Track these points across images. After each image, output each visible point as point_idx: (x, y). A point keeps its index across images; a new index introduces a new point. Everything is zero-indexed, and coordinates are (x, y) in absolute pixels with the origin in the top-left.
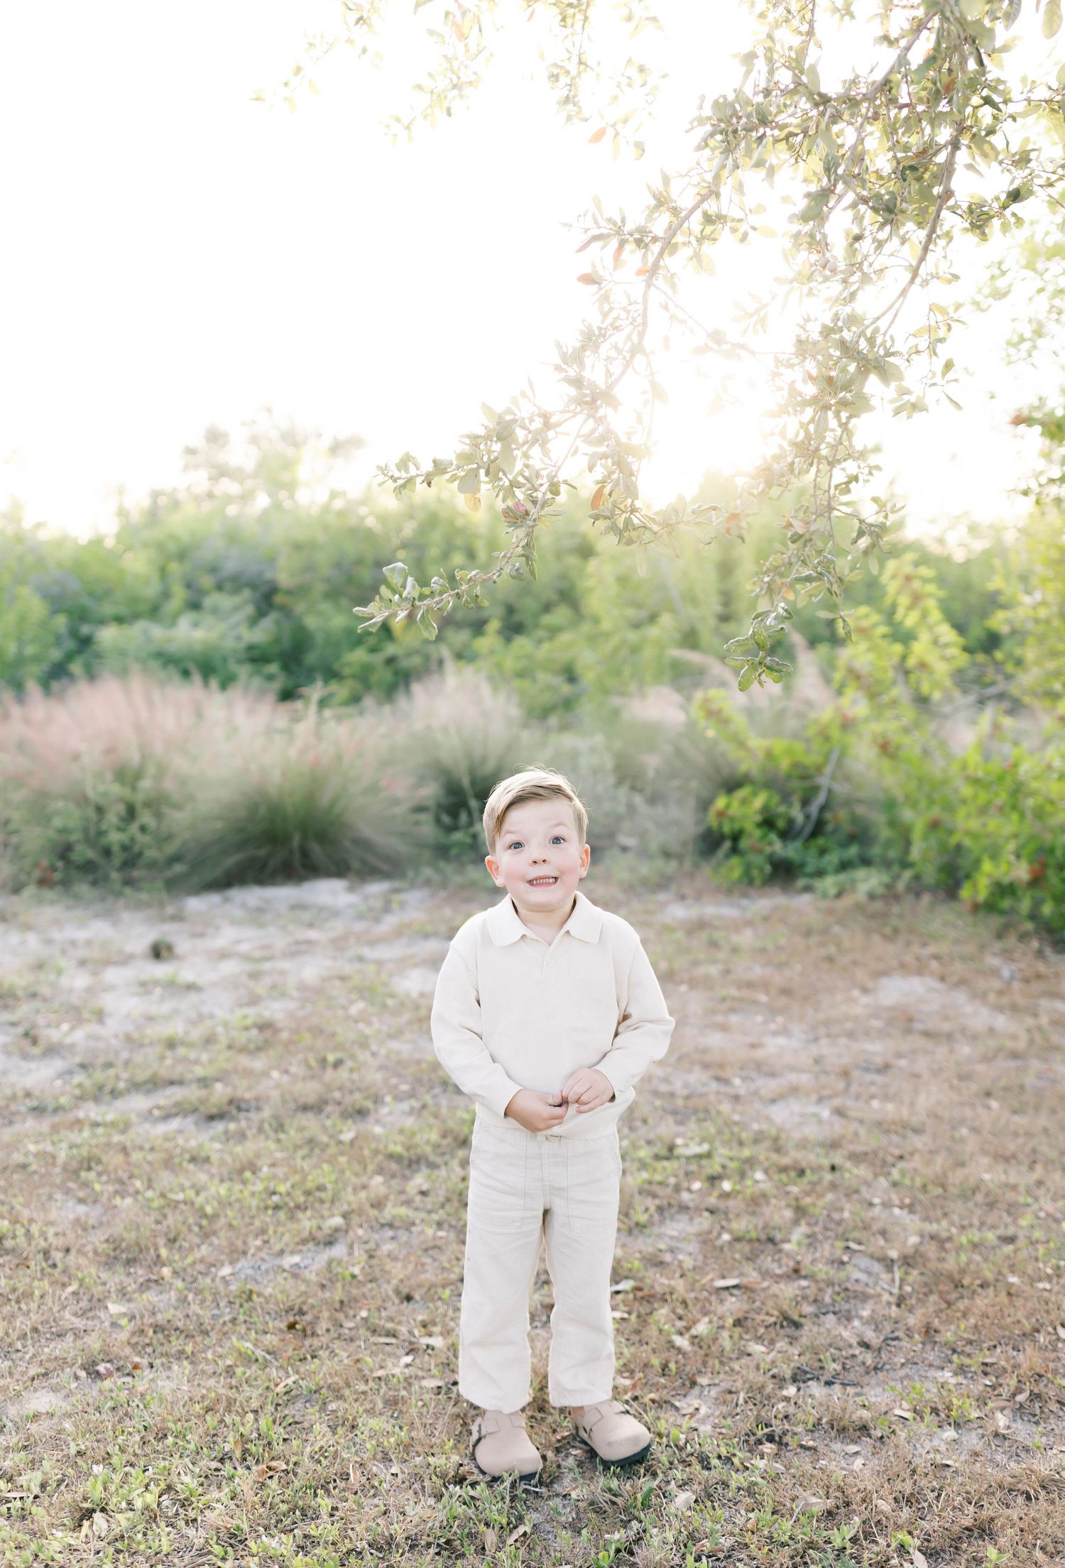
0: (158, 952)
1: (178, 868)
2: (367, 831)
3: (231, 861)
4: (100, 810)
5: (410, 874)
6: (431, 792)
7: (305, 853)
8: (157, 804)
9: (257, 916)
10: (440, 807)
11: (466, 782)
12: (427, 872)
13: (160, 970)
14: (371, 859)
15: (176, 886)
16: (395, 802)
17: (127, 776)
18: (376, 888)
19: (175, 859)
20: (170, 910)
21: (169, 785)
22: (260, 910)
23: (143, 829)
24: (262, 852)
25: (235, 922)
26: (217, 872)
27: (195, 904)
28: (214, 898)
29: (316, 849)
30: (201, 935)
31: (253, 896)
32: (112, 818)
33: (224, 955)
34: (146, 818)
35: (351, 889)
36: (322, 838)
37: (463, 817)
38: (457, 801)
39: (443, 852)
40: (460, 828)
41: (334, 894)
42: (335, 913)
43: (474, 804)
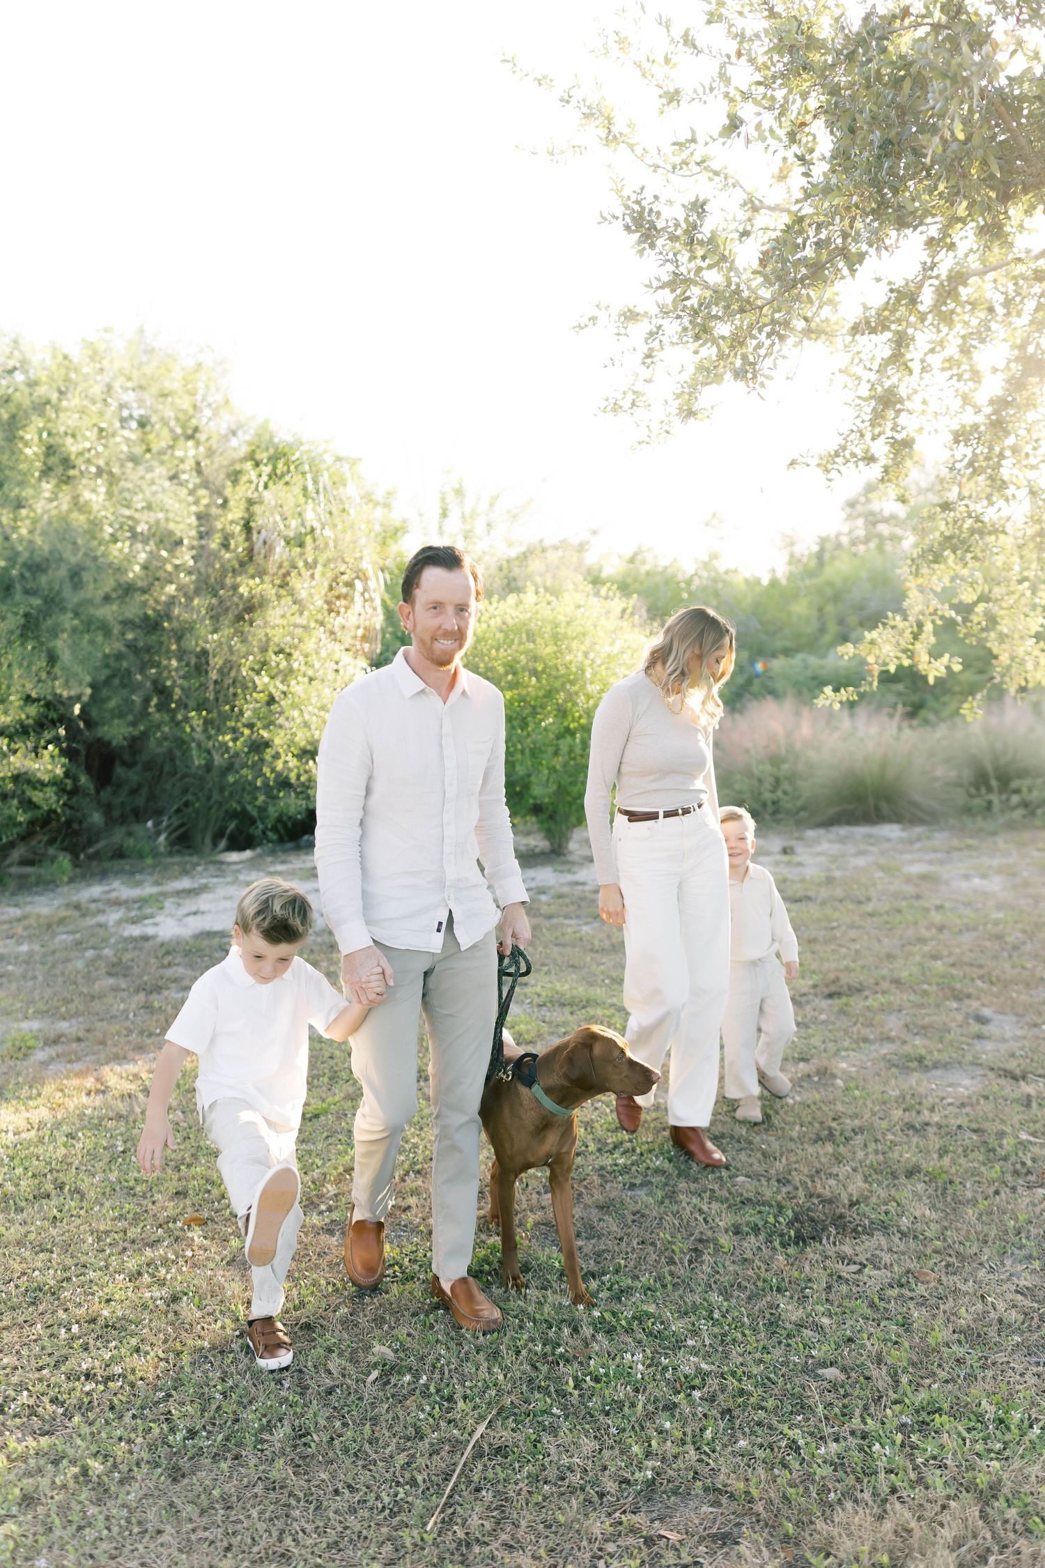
0: (785, 851)
1: (803, 814)
2: (917, 798)
3: (832, 811)
4: (760, 780)
5: (943, 822)
6: (967, 775)
7: (877, 809)
8: (792, 778)
9: (842, 840)
10: (971, 784)
11: (989, 768)
12: (952, 821)
13: (785, 858)
14: (919, 813)
15: (802, 824)
16: (936, 779)
17: (776, 760)
18: (918, 830)
19: (803, 808)
20: (796, 834)
21: (801, 767)
22: (846, 837)
23: (785, 793)
24: (851, 807)
25: (831, 841)
26: (826, 817)
27: (810, 833)
28: (822, 831)
29: (884, 806)
30: (811, 846)
31: (843, 831)
32: (767, 785)
33: (819, 854)
34: (786, 786)
35: (904, 830)
36: (888, 799)
37: (983, 790)
38: (981, 780)
39: (968, 811)
40: (979, 795)
41: (892, 831)
42: (888, 840)
43: (994, 783)
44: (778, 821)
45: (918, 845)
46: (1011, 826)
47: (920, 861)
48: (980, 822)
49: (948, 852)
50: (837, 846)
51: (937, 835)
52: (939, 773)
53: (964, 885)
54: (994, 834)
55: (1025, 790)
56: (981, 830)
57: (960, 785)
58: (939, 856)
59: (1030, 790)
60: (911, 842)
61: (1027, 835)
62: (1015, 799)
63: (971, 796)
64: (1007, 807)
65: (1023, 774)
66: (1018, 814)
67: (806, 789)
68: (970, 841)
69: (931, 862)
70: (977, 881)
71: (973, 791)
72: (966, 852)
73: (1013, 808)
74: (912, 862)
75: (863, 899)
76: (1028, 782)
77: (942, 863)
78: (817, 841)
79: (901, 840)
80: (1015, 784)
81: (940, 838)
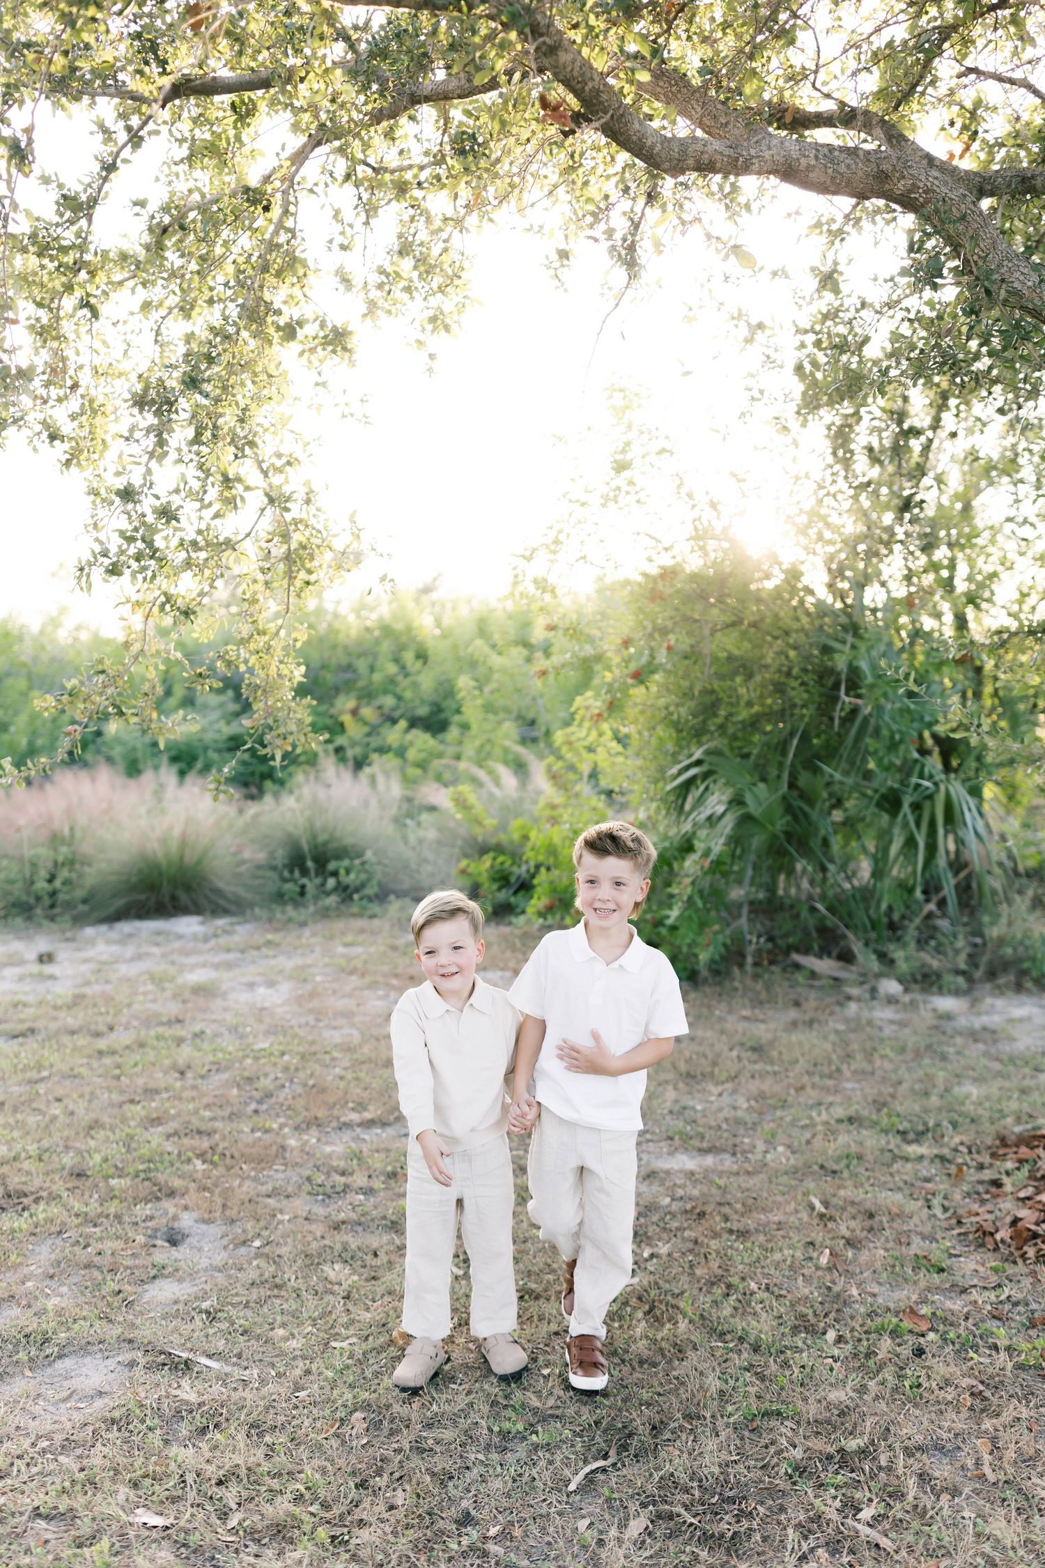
0: (43, 958)
1: (83, 908)
2: (221, 885)
3: (120, 903)
4: (34, 865)
5: (248, 912)
6: (281, 856)
7: (174, 898)
8: (74, 863)
9: (123, 940)
10: (285, 866)
11: (306, 848)
12: (257, 910)
13: (36, 969)
14: (222, 902)
15: (80, 920)
16: (242, 862)
17: (55, 839)
18: (221, 922)
19: (84, 900)
20: (69, 935)
22: (130, 935)
23: (64, 882)
24: (142, 897)
25: (108, 942)
26: (111, 910)
27: (89, 931)
28: (103, 928)
29: (183, 897)
30: (78, 950)
31: (126, 927)
32: (43, 874)
33: (86, 961)
34: (66, 873)
35: (202, 923)
36: (188, 888)
37: (297, 873)
38: (296, 862)
39: (279, 897)
40: (293, 880)
41: (188, 925)
42: (180, 937)
43: (310, 864)
44: (52, 919)
45: (213, 942)
46: (325, 914)
47: (204, 965)
48: (290, 911)
49: (242, 952)
50: (114, 949)
51: (239, 928)
52: (247, 855)
53: (244, 997)
54: (303, 924)
55: (342, 872)
56: (290, 920)
57: (274, 868)
58: (231, 956)
59: (348, 872)
60: (206, 939)
61: (339, 925)
62: (331, 882)
63: (285, 880)
64: (323, 891)
65: (341, 853)
66: (332, 900)
67: (92, 876)
68: (270, 937)
69: (216, 966)
70: (262, 990)
71: (286, 874)
72: (265, 951)
73: (328, 894)
74: (193, 968)
75: (103, 1028)
76: (346, 863)
77: (229, 966)
78: (92, 942)
79: (195, 938)
80: (332, 866)
81: (243, 932)
